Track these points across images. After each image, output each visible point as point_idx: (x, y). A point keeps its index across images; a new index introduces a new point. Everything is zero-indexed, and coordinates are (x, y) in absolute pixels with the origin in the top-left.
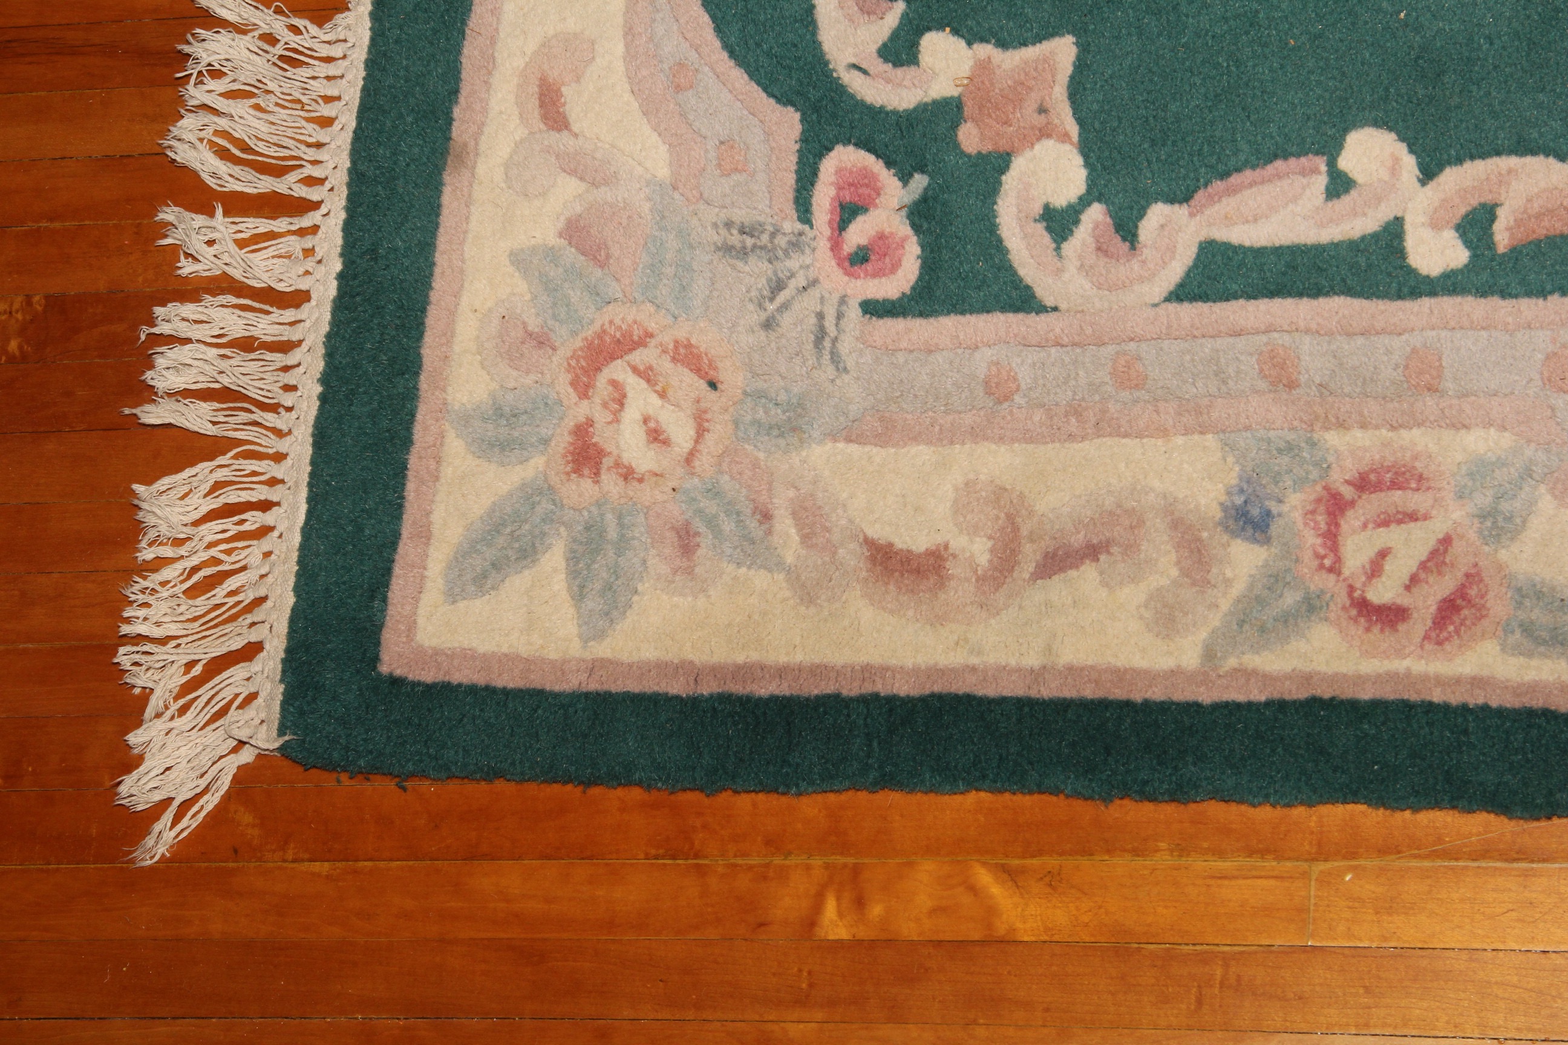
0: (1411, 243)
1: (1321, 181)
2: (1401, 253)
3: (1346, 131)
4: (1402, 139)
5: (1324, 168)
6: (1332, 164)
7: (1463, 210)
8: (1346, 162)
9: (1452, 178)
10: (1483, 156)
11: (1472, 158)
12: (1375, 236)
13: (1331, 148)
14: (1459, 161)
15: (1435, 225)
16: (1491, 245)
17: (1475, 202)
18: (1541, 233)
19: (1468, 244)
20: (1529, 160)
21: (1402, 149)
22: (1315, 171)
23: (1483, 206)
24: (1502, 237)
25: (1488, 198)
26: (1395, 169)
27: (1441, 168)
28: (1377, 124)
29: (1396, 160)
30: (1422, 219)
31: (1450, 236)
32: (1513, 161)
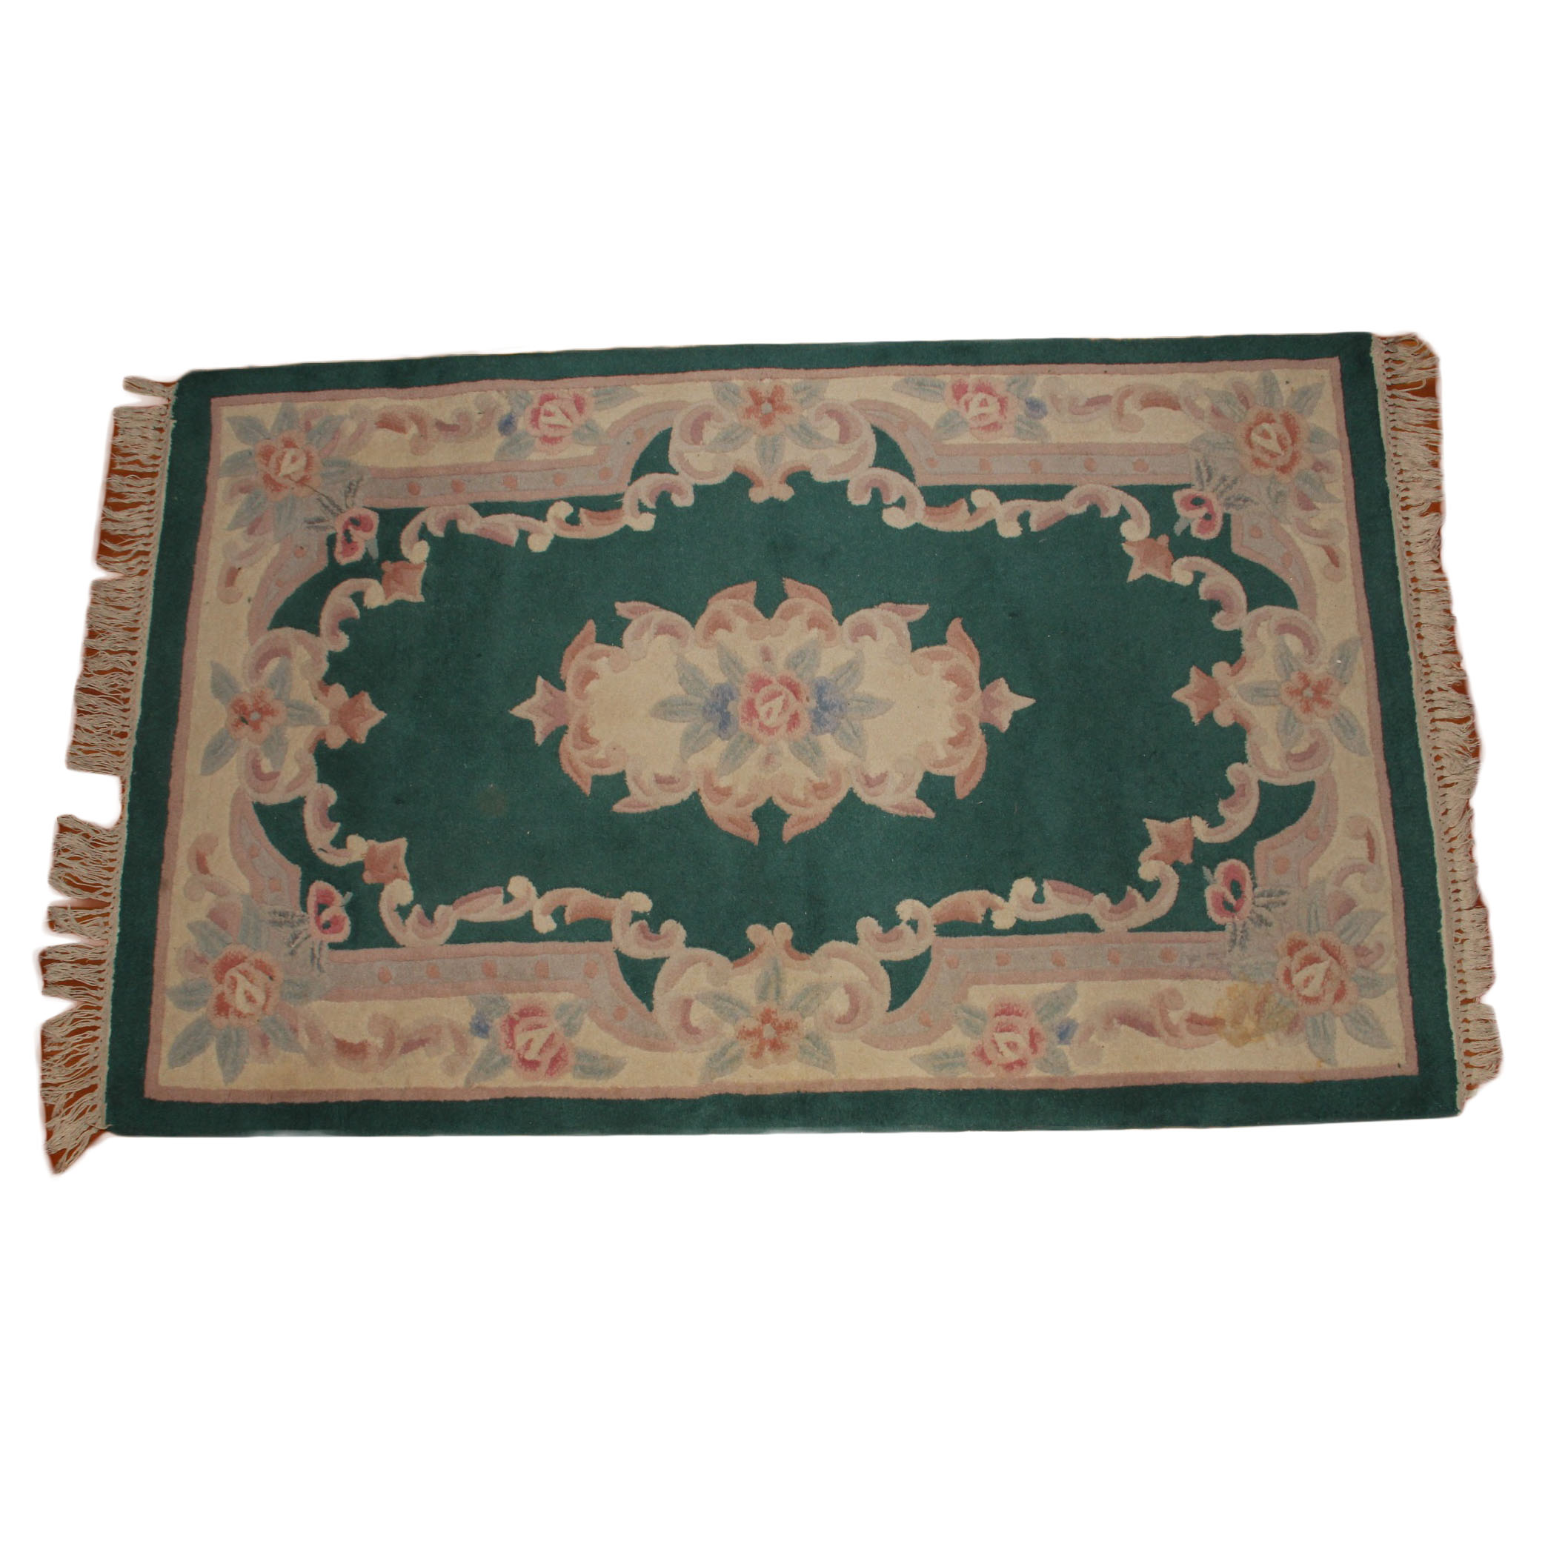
0: (535, 921)
1: (502, 896)
2: (532, 924)
3: (510, 877)
4: (530, 880)
5: (502, 891)
6: (505, 890)
7: (553, 908)
8: (511, 889)
9: (549, 895)
10: (560, 887)
11: (556, 888)
12: (522, 918)
13: (505, 884)
14: (552, 889)
15: (544, 913)
16: (564, 921)
17: (558, 905)
18: (581, 917)
19: (556, 922)
20: (576, 889)
21: (530, 884)
22: (500, 893)
23: (561, 906)
24: (568, 919)
25: (563, 904)
26: (528, 891)
27: (545, 892)
28: (521, 874)
29: (529, 888)
30: (539, 911)
31: (549, 917)
32: (571, 890)
